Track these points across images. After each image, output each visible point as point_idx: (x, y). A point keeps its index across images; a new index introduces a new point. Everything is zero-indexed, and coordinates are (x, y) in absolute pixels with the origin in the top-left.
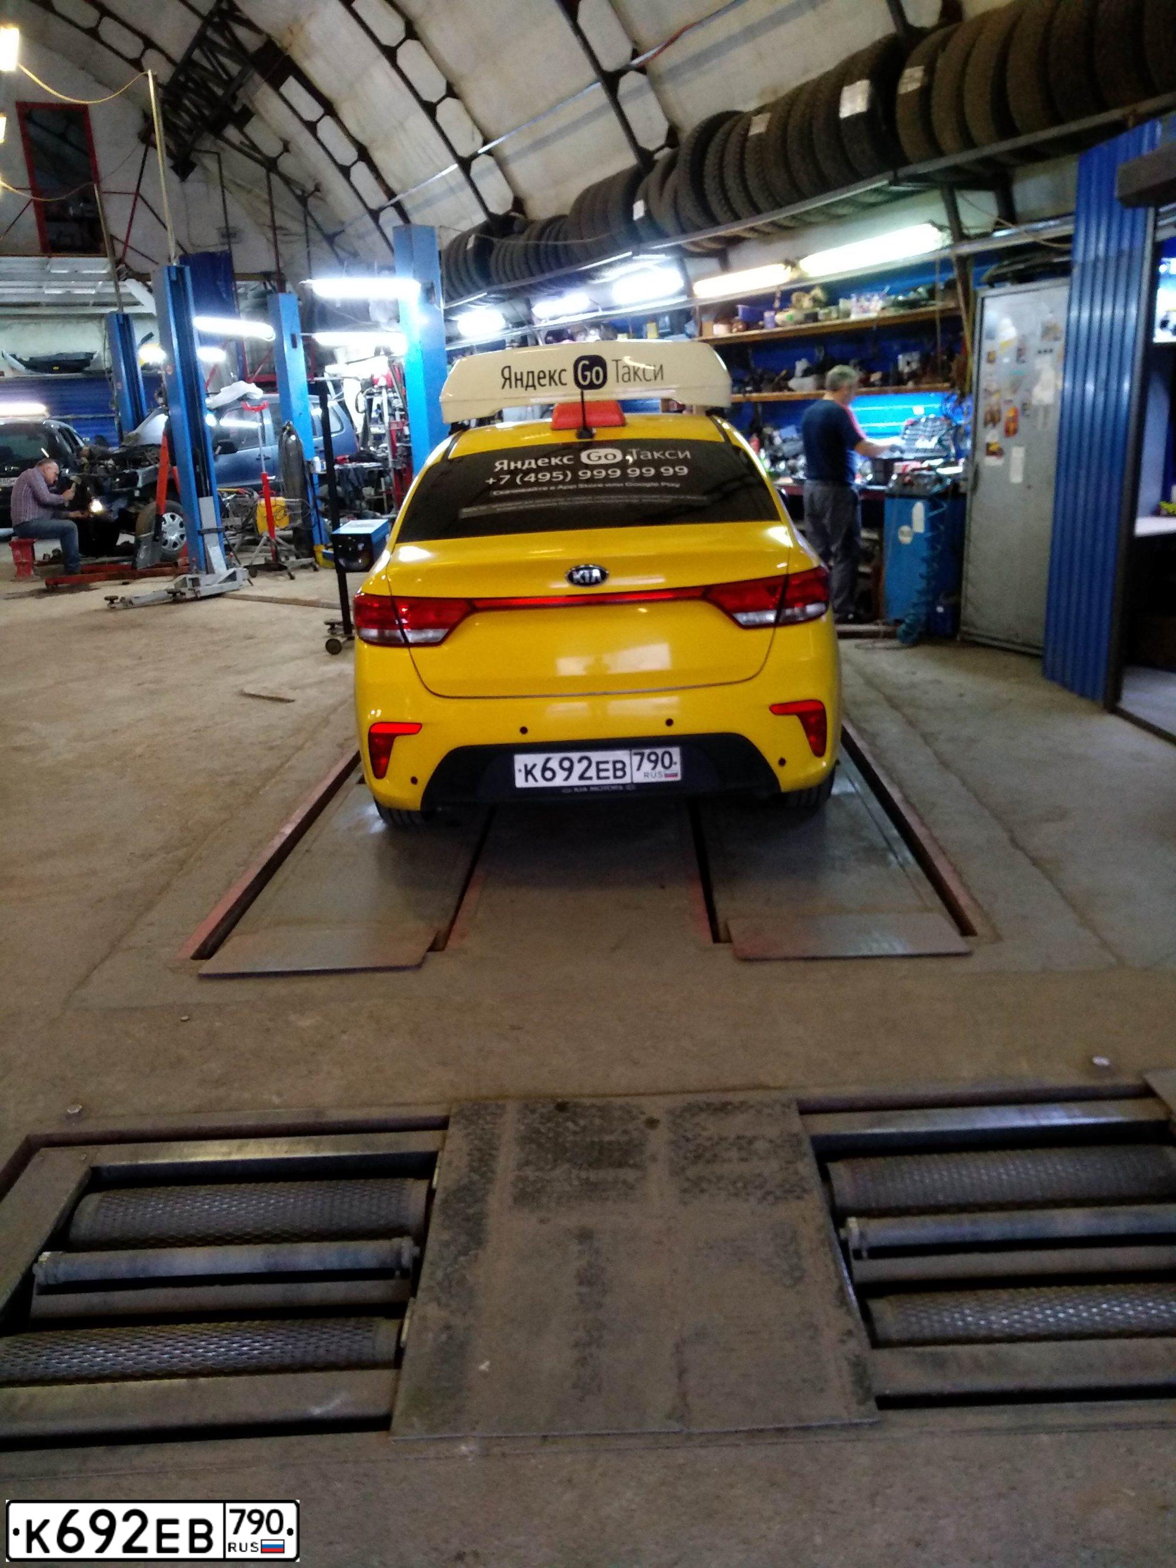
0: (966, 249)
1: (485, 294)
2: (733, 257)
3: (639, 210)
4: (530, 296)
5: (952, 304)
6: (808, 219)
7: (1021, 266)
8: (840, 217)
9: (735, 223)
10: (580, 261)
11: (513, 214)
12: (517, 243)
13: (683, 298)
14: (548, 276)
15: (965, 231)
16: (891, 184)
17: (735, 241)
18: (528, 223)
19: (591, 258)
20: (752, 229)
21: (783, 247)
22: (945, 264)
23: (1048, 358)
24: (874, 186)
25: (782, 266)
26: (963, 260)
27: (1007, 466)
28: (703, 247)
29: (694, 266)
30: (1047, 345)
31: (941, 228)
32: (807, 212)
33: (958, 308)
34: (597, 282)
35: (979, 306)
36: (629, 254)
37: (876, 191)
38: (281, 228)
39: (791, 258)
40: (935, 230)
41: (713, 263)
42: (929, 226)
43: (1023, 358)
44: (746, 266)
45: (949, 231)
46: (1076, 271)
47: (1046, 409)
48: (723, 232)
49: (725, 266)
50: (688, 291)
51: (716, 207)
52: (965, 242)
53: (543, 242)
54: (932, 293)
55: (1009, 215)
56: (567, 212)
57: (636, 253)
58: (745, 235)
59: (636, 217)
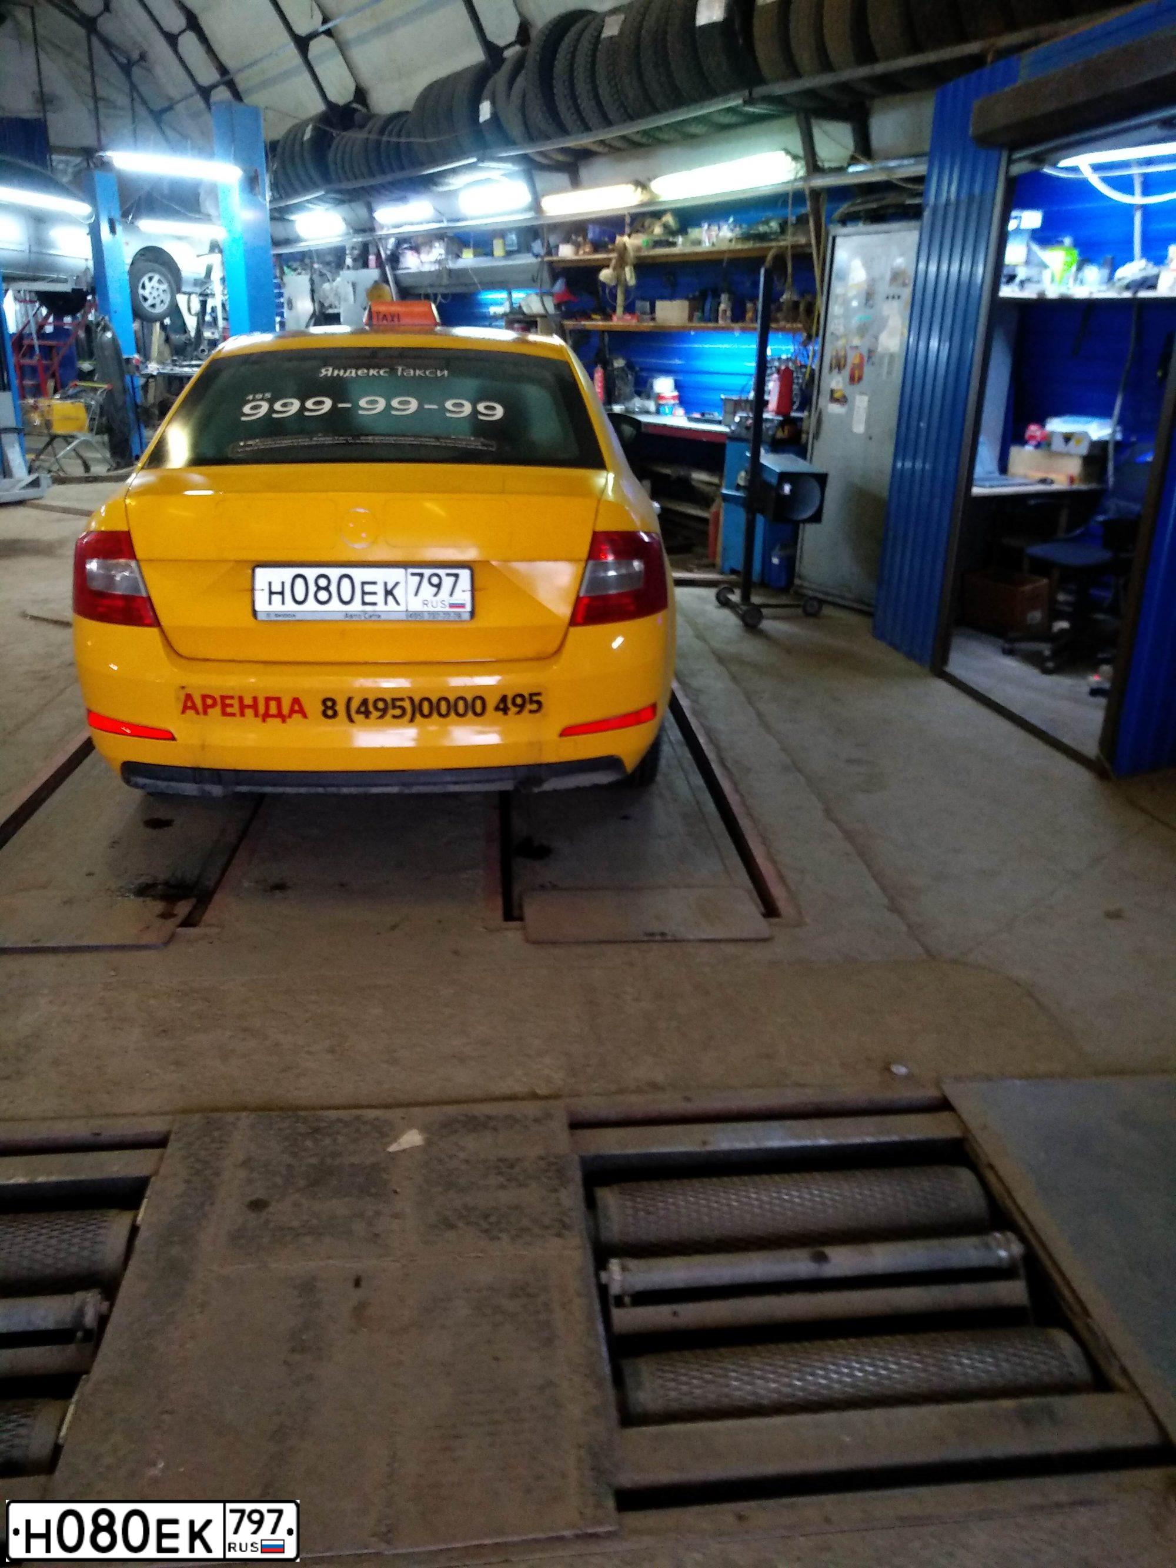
0: (820, 182)
1: (323, 193)
2: (584, 173)
3: (485, 110)
4: (371, 199)
5: (802, 240)
6: (660, 135)
7: (874, 205)
8: (693, 136)
9: (585, 134)
10: (423, 165)
11: (355, 105)
12: (357, 136)
13: (530, 215)
14: (389, 178)
15: (820, 163)
16: (745, 103)
17: (585, 155)
18: (370, 116)
19: (435, 162)
20: (602, 142)
21: (635, 167)
22: (798, 197)
23: (895, 304)
24: (727, 105)
25: (631, 187)
26: (816, 193)
27: (850, 413)
28: (551, 158)
29: (544, 179)
30: (895, 290)
31: (795, 158)
32: (659, 129)
33: (809, 245)
34: (441, 189)
35: (830, 245)
36: (474, 160)
37: (729, 110)
38: (103, 99)
39: (642, 179)
40: (789, 158)
41: (563, 178)
42: (783, 153)
43: (871, 302)
44: (596, 184)
45: (803, 162)
46: (927, 214)
47: (892, 356)
48: (571, 143)
49: (576, 183)
50: (536, 206)
51: (567, 116)
52: (818, 175)
53: (385, 139)
54: (783, 227)
55: (864, 149)
56: (410, 108)
57: (481, 159)
58: (595, 148)
59: (482, 119)
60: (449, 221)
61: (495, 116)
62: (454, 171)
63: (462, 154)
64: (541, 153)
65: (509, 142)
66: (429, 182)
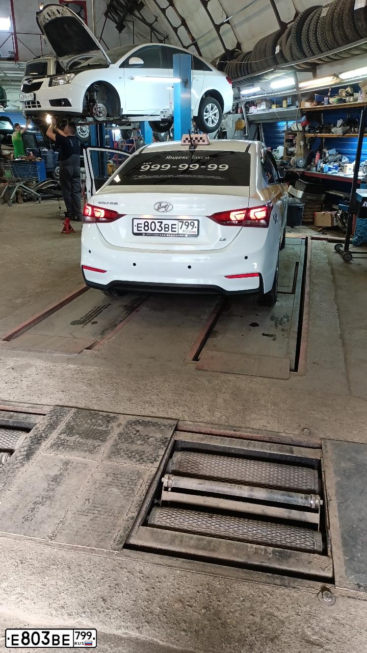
2: (318, 71)
3: (278, 49)
4: (240, 86)
6: (342, 56)
8: (356, 55)
9: (313, 57)
10: (256, 71)
11: (235, 50)
13: (295, 90)
18: (241, 53)
20: (320, 59)
21: (333, 69)
25: (331, 77)
28: (301, 67)
32: (340, 53)
34: (263, 81)
36: (273, 69)
39: (336, 74)
41: (310, 74)
48: (308, 60)
49: (315, 76)
50: (297, 86)
51: (306, 50)
53: (243, 62)
56: (252, 50)
57: (276, 69)
58: (317, 62)
59: (276, 53)
60: (267, 94)
61: (281, 51)
62: (266, 74)
63: (269, 67)
64: (297, 65)
65: (286, 61)
66: (259, 78)
